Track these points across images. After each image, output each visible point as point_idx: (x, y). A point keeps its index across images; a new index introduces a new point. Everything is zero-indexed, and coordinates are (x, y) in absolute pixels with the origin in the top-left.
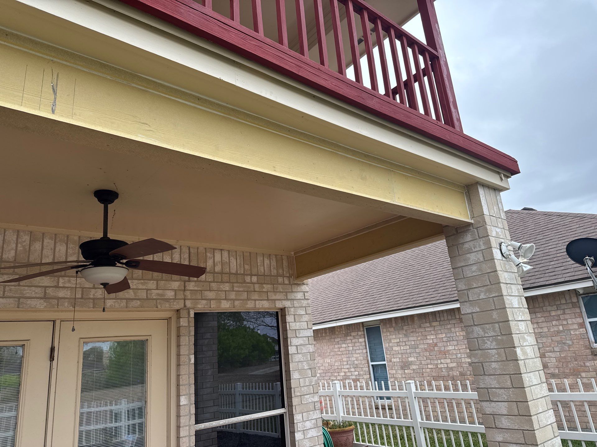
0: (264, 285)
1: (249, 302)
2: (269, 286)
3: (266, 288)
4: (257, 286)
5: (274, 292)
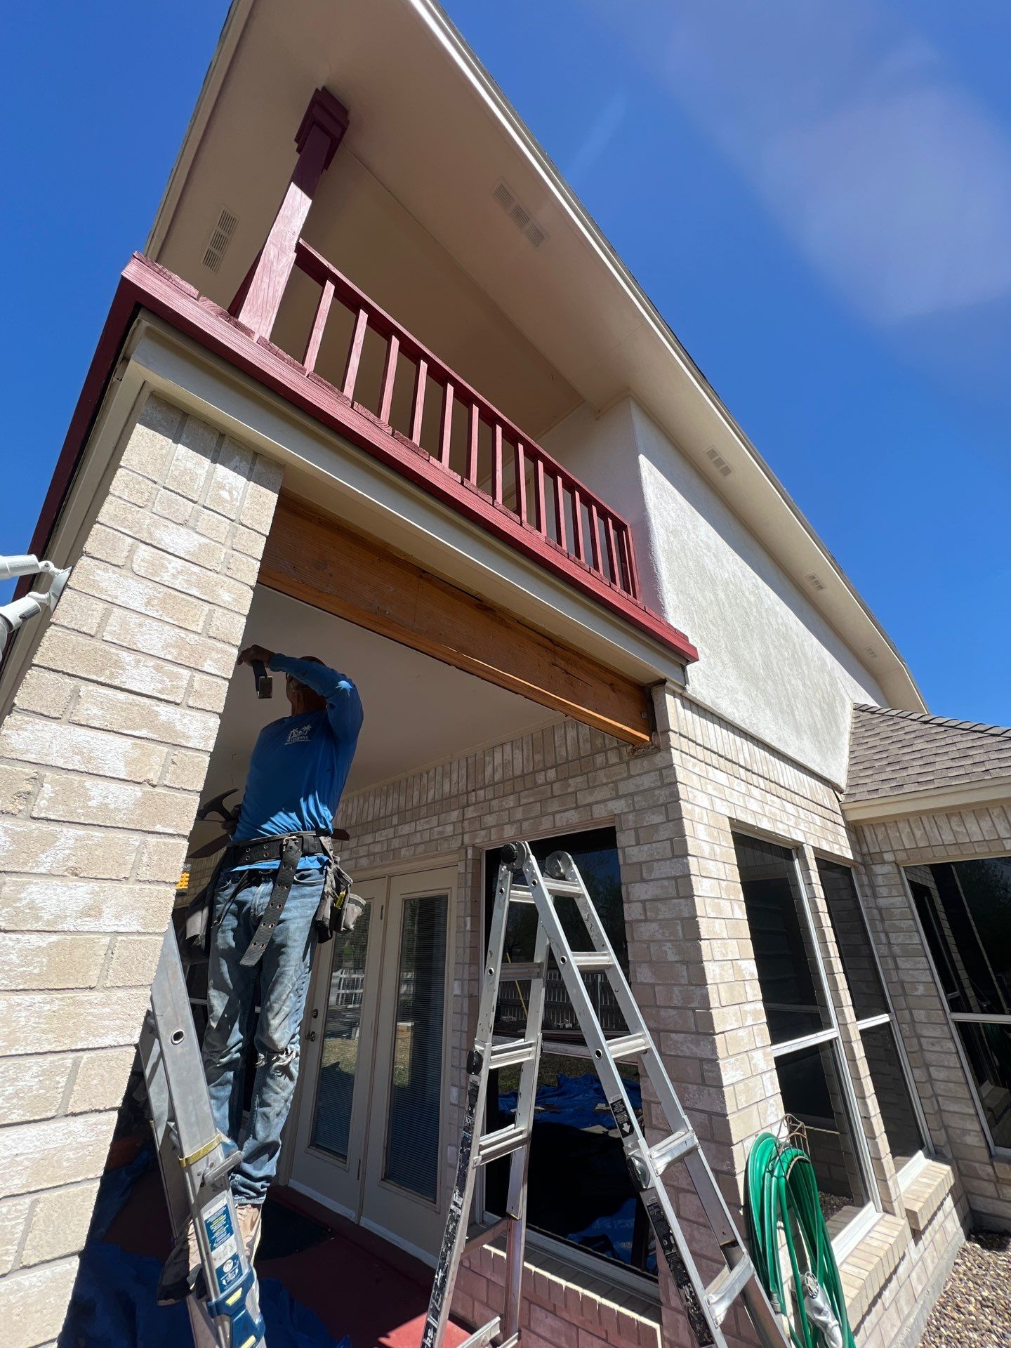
0: (570, 781)
1: (544, 819)
2: (579, 779)
3: (572, 784)
4: (556, 786)
5: (589, 788)
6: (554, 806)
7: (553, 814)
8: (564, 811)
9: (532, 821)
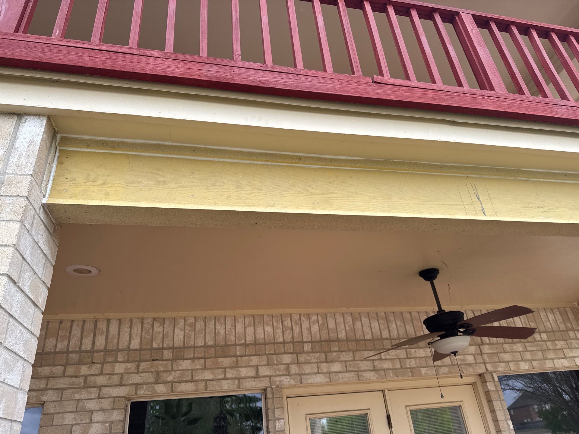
0: (557, 342)
1: (547, 361)
2: (562, 343)
3: (559, 345)
4: (549, 343)
5: (569, 348)
6: (551, 355)
7: (553, 359)
8: (559, 359)
9: (539, 362)
